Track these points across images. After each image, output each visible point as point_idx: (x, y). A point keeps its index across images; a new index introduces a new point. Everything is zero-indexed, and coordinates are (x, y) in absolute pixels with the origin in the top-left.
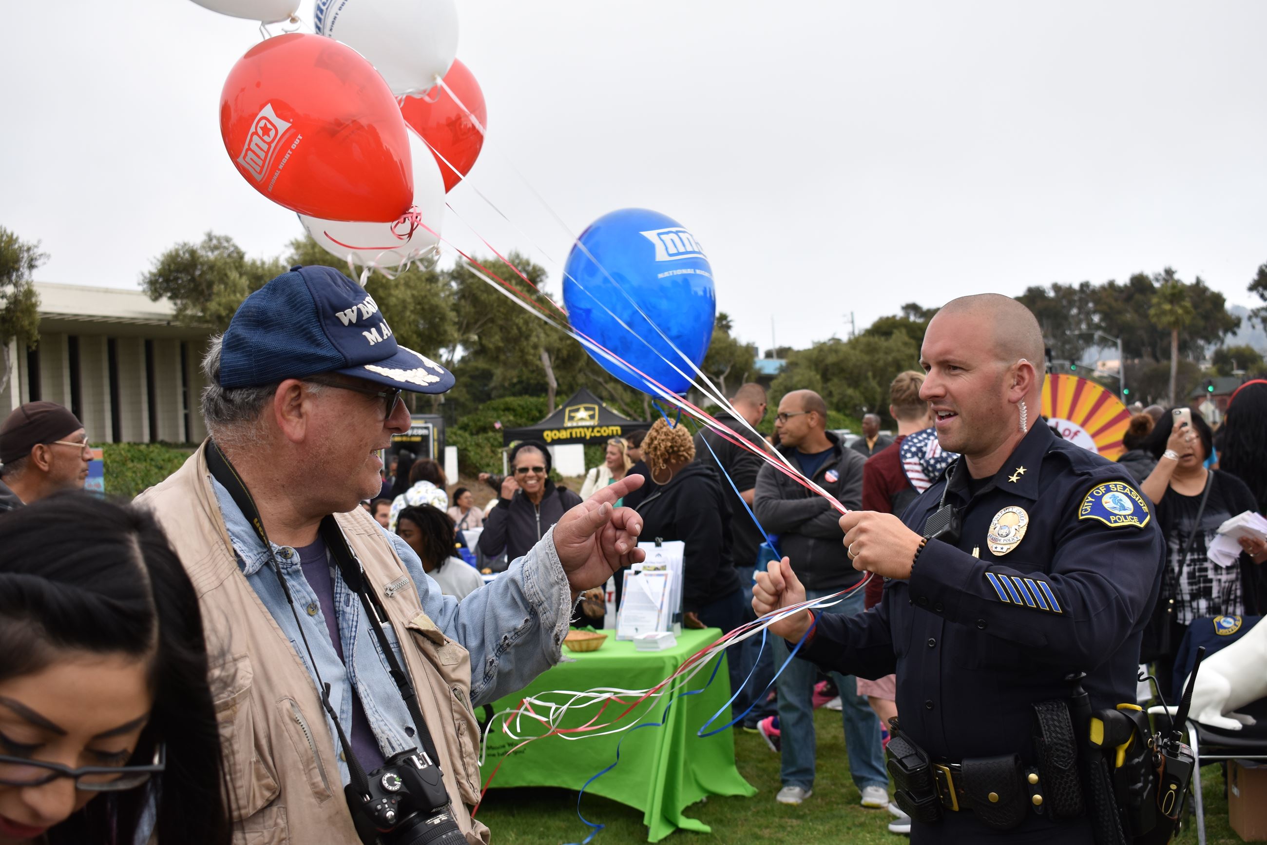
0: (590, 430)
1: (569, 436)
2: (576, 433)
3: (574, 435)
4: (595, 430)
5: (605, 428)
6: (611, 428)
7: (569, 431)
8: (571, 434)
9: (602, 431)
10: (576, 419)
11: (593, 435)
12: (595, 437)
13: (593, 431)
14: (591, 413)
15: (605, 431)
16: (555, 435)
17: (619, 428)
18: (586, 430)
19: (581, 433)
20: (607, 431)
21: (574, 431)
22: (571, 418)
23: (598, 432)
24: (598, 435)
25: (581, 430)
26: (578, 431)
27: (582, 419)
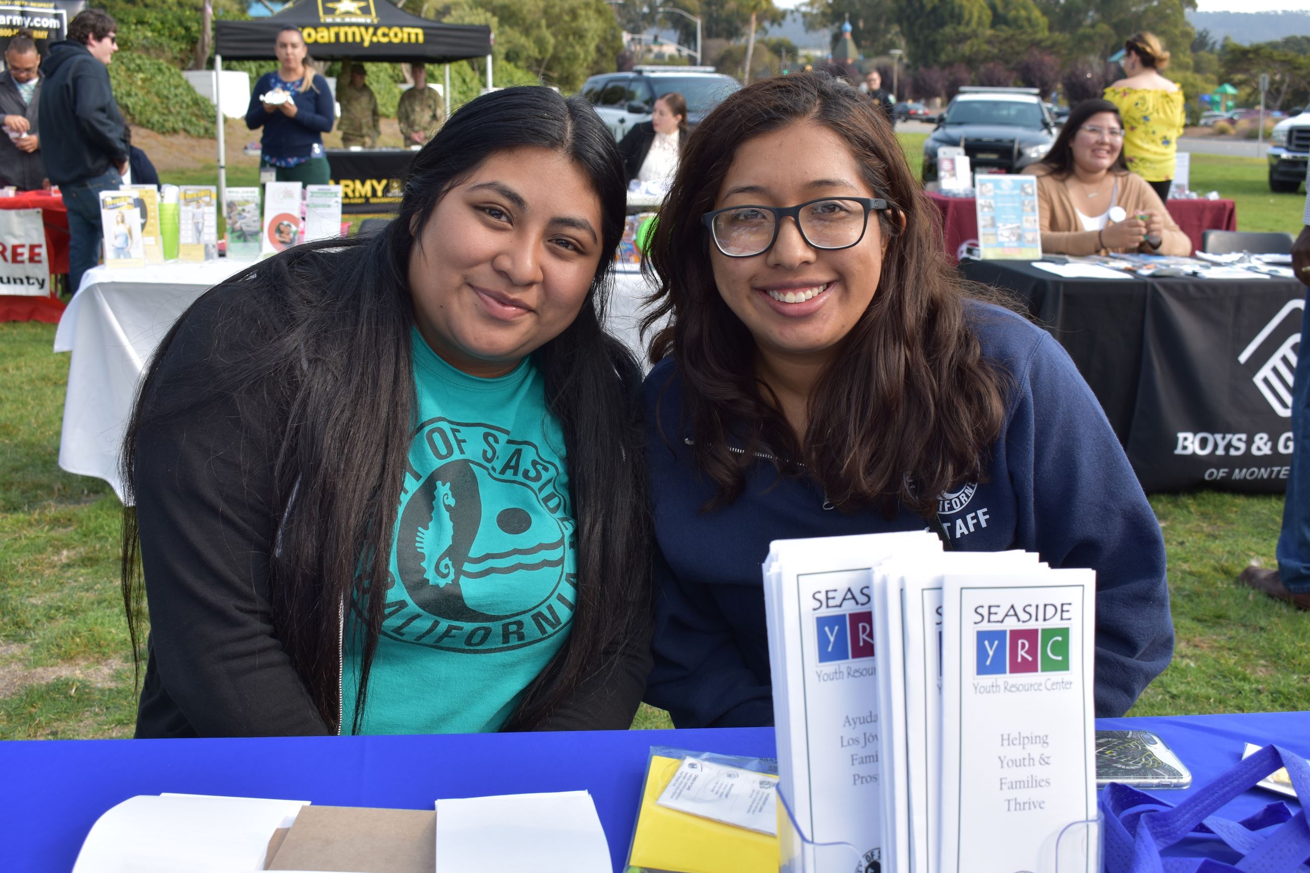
0: (371, 30)
1: (333, 39)
2: (346, 34)
3: (342, 39)
4: (380, 32)
5: (396, 29)
6: (406, 30)
7: (333, 30)
8: (337, 35)
9: (392, 34)
10: (338, 12)
11: (375, 39)
12: (379, 42)
13: (375, 34)
14: (363, 4)
15: (396, 35)
16: (309, 35)
17: (420, 31)
18: (363, 29)
19: (354, 34)
20: (400, 35)
21: (342, 31)
22: (331, 11)
23: (384, 35)
24: (385, 40)
25: (355, 29)
26: (350, 31)
27: (348, 13)
